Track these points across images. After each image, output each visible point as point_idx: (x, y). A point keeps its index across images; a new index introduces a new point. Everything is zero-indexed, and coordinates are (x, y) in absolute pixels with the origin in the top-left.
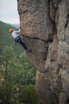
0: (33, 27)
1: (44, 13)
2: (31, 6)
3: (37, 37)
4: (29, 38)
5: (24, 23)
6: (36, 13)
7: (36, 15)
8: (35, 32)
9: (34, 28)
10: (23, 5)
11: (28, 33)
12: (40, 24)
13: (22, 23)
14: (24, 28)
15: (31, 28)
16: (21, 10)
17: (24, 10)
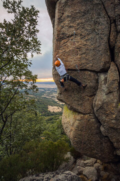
0: (81, 54)
1: (102, 36)
2: (83, 28)
3: (84, 68)
4: (70, 71)
5: (67, 50)
6: (90, 37)
7: (89, 39)
8: (84, 61)
10: (70, 27)
11: (72, 63)
12: (94, 50)
13: (60, 51)
14: (64, 57)
15: (78, 56)
16: (63, 34)
17: (71, 33)
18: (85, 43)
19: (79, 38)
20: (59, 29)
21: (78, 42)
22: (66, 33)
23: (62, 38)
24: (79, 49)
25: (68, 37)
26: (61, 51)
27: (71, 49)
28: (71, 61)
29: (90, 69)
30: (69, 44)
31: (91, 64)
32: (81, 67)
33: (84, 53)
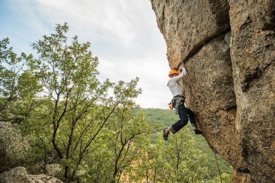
8: (185, 35)
10: (159, 5)
11: (177, 52)
18: (172, 6)
19: (167, 8)
21: (168, 14)
22: (160, 16)
24: (172, 22)
25: (163, 19)
29: (198, 41)
31: (195, 30)
32: (187, 49)
33: (179, 22)
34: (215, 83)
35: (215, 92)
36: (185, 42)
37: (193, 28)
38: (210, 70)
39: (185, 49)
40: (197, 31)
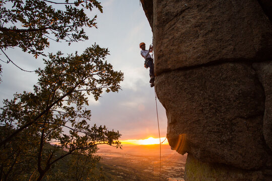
0: (206, 34)
3: (217, 57)
5: (177, 35)
7: (215, 7)
8: (213, 45)
9: (211, 35)
11: (189, 55)
12: (229, 20)
13: (165, 41)
14: (173, 48)
15: (200, 39)
16: (167, 14)
17: (180, 9)
18: (208, 14)
19: (195, 11)
20: (160, 10)
21: (196, 17)
22: (172, 11)
23: (166, 21)
24: (199, 26)
25: (176, 16)
26: (167, 40)
27: (183, 31)
28: (188, 51)
29: (230, 57)
30: (178, 25)
31: (232, 47)
32: (209, 57)
33: (211, 31)
34: (241, 95)
35: (238, 102)
36: (210, 51)
37: (230, 44)
38: (236, 83)
39: (206, 56)
40: (234, 49)
